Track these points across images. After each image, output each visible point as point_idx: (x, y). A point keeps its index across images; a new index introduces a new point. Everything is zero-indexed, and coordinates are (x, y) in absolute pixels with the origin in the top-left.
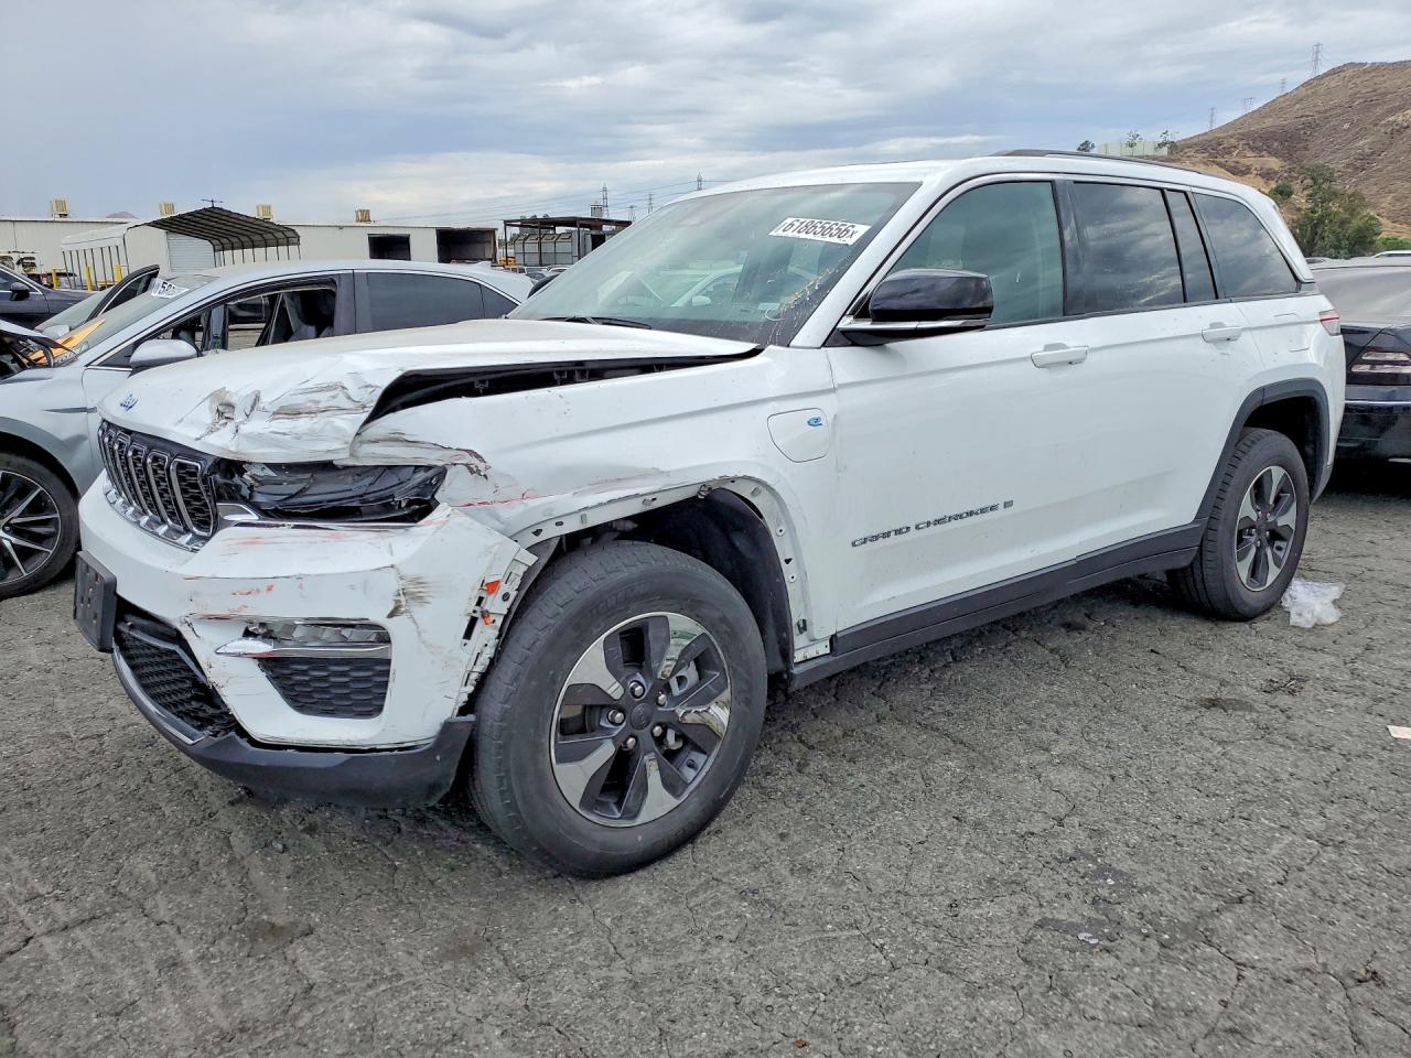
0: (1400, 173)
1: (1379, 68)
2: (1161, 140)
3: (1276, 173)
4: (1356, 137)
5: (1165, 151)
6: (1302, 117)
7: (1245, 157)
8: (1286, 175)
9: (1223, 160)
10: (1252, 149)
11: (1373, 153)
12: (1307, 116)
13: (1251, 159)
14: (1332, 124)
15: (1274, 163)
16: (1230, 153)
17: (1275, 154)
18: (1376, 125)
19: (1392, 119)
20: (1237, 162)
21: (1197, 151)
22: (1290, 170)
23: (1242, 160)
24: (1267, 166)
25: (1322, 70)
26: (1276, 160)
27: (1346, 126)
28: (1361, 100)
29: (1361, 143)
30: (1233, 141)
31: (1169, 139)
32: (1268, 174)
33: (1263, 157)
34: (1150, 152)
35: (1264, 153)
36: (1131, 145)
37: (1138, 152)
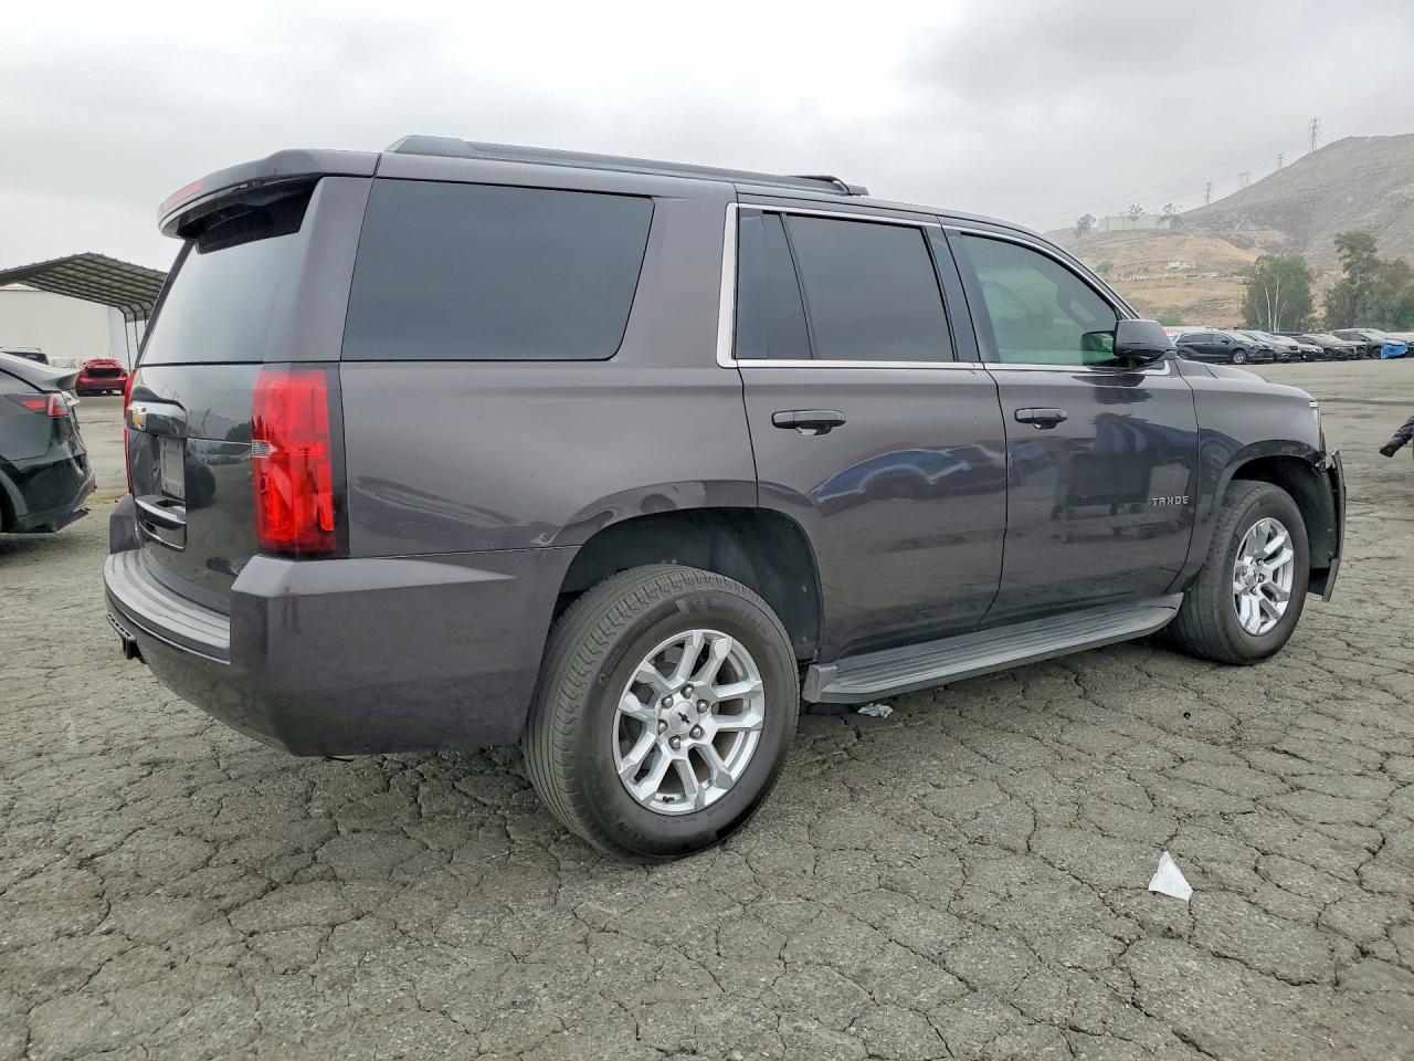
1: (1379, 142)
2: (1163, 214)
3: (1280, 246)
4: (1360, 211)
5: (1167, 225)
7: (1248, 230)
8: (1290, 248)
9: (1225, 234)
10: (1252, 220)
11: (1380, 226)
12: (1309, 190)
13: (1253, 232)
14: (1335, 197)
15: (1277, 236)
16: (1232, 226)
17: (1278, 227)
18: (1381, 198)
19: (1397, 192)
20: (1241, 236)
21: (1198, 225)
22: (1296, 243)
23: (1243, 234)
24: (1272, 239)
25: (1320, 145)
26: (1279, 233)
27: (1350, 199)
28: (1364, 174)
29: (1367, 216)
30: (1233, 214)
31: (1172, 212)
32: (1271, 248)
33: (1266, 229)
34: (1152, 225)
35: (1267, 226)
36: (1133, 219)
37: (1140, 225)
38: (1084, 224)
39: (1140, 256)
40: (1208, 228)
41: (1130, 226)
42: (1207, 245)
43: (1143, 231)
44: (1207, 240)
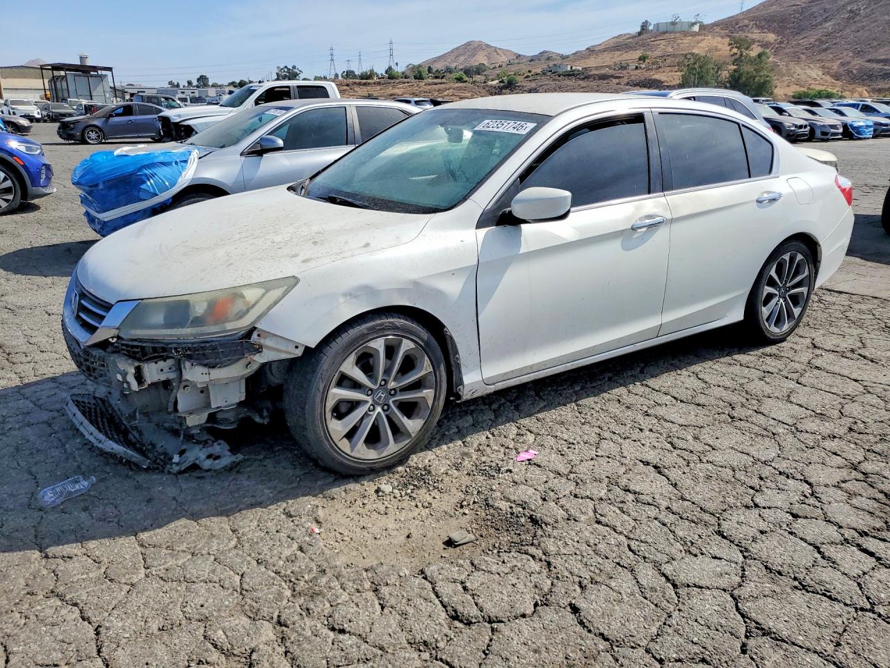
0: (848, 46)
2: (694, 21)
3: (772, 44)
4: (826, 20)
5: (696, 28)
6: (794, 6)
7: (752, 33)
8: (777, 45)
9: (737, 35)
10: (758, 27)
11: (834, 32)
12: (798, 5)
13: (756, 35)
14: (813, 10)
15: (771, 37)
16: (743, 30)
17: (773, 32)
19: (849, 9)
20: (747, 37)
21: (722, 29)
22: (781, 42)
23: (750, 35)
24: (766, 39)
29: (828, 25)
30: (746, 22)
31: (699, 20)
32: (766, 44)
33: (765, 33)
34: (685, 28)
35: (766, 30)
36: (673, 24)
37: (678, 28)
38: (644, 26)
39: (671, 50)
40: (727, 31)
41: (671, 28)
42: (718, 43)
43: (679, 32)
44: (719, 39)
